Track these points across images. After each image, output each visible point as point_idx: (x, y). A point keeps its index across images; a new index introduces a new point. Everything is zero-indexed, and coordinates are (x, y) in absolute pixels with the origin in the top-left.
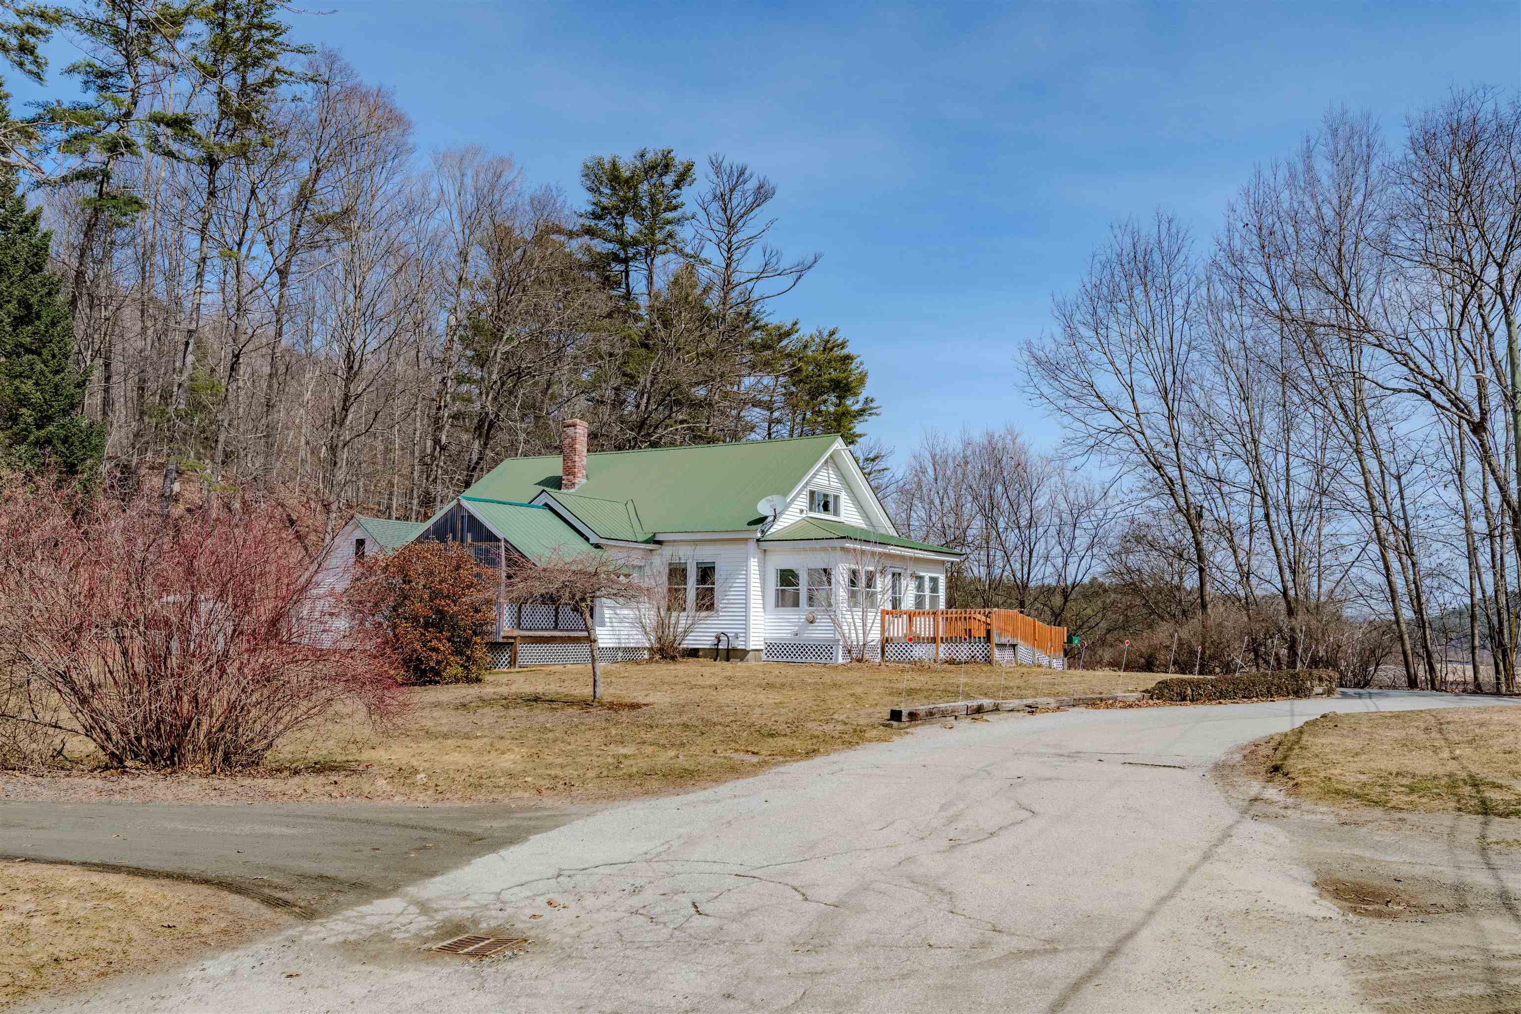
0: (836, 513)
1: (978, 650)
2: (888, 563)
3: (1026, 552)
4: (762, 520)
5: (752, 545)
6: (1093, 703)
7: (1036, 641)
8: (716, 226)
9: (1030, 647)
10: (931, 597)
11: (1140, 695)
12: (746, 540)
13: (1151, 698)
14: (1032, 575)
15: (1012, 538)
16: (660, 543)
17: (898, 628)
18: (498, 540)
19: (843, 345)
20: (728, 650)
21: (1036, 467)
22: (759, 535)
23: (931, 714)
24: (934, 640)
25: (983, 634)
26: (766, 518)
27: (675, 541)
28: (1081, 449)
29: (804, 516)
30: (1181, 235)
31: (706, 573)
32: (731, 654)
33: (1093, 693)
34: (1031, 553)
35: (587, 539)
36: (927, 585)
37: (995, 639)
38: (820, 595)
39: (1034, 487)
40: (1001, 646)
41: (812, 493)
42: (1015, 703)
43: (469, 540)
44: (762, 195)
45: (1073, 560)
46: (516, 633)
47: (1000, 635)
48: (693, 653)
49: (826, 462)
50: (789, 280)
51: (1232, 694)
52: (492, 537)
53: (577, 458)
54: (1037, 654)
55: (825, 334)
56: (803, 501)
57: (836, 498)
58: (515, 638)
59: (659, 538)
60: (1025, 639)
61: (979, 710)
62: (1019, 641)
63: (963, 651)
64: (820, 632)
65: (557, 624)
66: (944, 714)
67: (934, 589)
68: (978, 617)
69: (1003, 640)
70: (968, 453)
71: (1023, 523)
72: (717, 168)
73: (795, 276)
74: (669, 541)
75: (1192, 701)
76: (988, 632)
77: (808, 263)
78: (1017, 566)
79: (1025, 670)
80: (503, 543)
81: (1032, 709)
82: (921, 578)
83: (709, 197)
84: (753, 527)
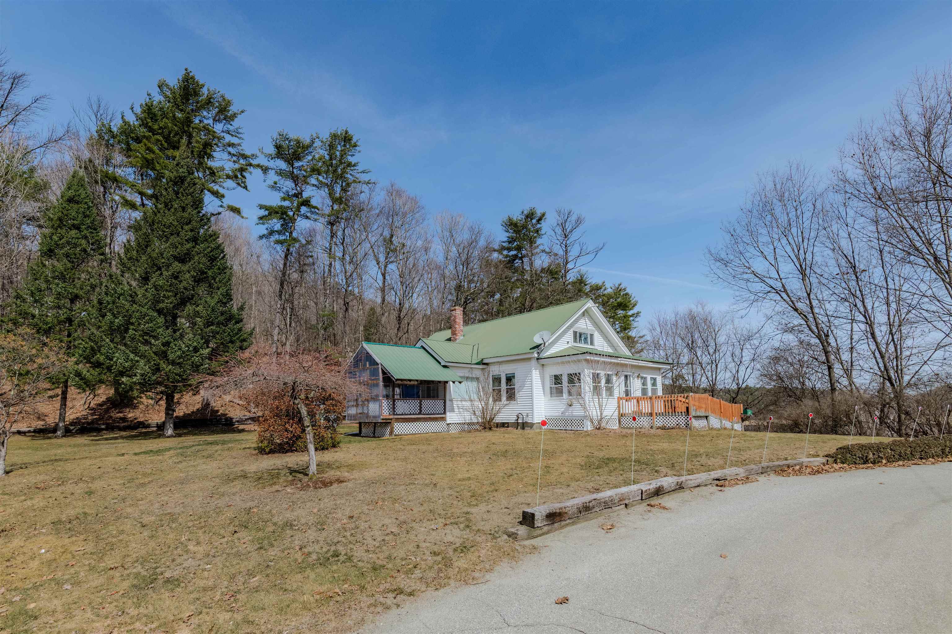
0: (592, 343)
1: (682, 420)
2: (620, 369)
3: (714, 366)
4: (538, 346)
5: (534, 362)
6: (781, 471)
7: (722, 414)
8: (559, 238)
9: (718, 417)
10: (652, 389)
11: (824, 460)
12: (530, 359)
13: (835, 462)
14: (718, 378)
15: (705, 359)
16: (486, 364)
17: (630, 407)
18: (378, 364)
19: (625, 289)
20: (523, 423)
21: (716, 319)
22: (536, 355)
23: (586, 509)
24: (651, 414)
25: (684, 410)
26: (541, 345)
27: (494, 363)
28: (746, 304)
29: (570, 345)
30: (806, 172)
31: (510, 379)
32: (524, 425)
33: (778, 459)
34: (716, 366)
35: (440, 363)
36: (649, 382)
37: (693, 413)
38: (574, 390)
39: (717, 330)
40: (697, 417)
41: (575, 333)
42: (702, 477)
43: (368, 366)
44: (579, 221)
45: (742, 368)
46: (391, 417)
47: (696, 410)
48: (503, 425)
49: (584, 313)
50: (592, 256)
51: (909, 455)
52: (376, 363)
53: (457, 326)
54: (724, 422)
55: (617, 286)
56: (569, 336)
57: (592, 335)
58: (391, 419)
59: (485, 361)
60: (713, 411)
61: (658, 492)
62: (709, 413)
63: (671, 421)
64: (577, 411)
65: (421, 411)
66: (608, 505)
67: (654, 384)
68: (680, 399)
69: (699, 414)
70: (678, 319)
71: (711, 351)
72: (559, 213)
73: (595, 253)
74: (491, 363)
75: (874, 463)
76: (687, 408)
77: (600, 247)
78: (709, 374)
79: (714, 433)
80: (380, 366)
81: (720, 482)
82: (645, 378)
83: (556, 224)
84: (532, 351)
